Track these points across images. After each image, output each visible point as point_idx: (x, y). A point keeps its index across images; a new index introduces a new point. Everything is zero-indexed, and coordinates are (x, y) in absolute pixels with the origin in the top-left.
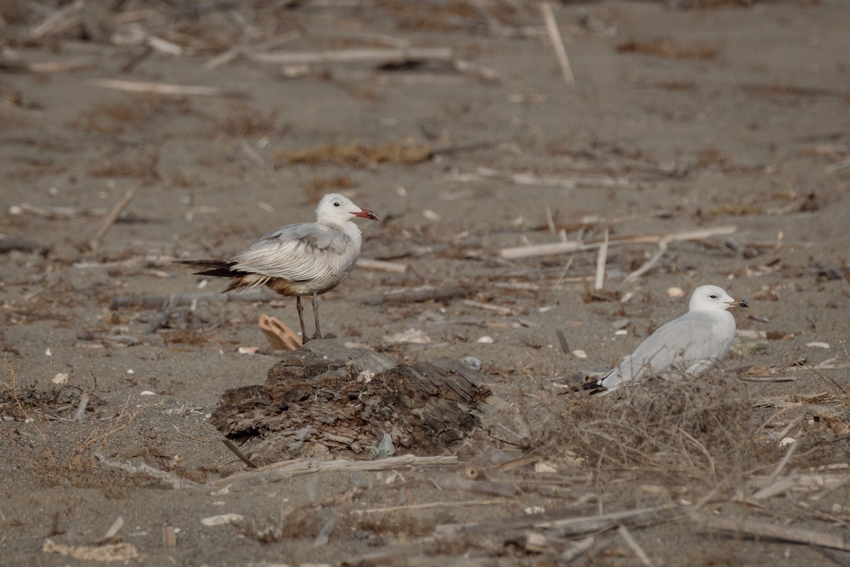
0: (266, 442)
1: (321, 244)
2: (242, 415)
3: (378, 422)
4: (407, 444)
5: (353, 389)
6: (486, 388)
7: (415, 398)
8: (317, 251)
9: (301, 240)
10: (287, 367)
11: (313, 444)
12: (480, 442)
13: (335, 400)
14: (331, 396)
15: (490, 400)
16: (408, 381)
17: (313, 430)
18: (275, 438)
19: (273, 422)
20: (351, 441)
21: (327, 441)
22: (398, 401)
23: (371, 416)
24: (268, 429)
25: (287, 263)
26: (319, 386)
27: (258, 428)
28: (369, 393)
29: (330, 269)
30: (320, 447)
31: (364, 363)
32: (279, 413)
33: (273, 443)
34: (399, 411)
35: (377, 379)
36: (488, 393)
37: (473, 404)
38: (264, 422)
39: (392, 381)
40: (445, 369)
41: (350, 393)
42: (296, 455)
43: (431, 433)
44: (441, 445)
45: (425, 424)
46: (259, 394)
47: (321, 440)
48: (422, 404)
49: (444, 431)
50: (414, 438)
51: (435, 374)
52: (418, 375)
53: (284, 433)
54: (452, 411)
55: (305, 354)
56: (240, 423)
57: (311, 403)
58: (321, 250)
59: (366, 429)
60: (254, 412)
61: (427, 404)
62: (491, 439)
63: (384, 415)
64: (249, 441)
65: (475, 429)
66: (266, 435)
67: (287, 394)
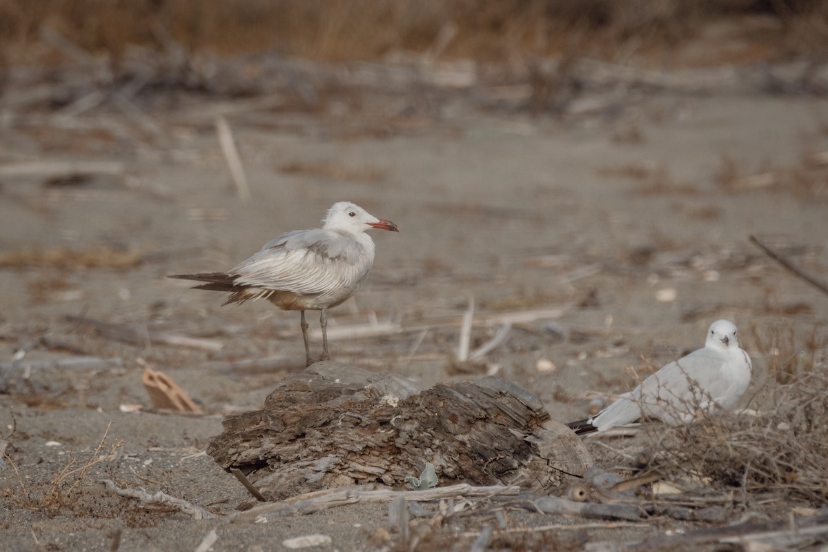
0: (277, 474)
1: (332, 253)
2: (246, 444)
3: (416, 450)
4: (452, 475)
5: (384, 413)
6: (543, 411)
7: (459, 423)
8: (328, 261)
9: (310, 248)
10: (291, 393)
11: (337, 476)
12: (537, 472)
13: (363, 425)
14: (359, 421)
15: (547, 424)
16: (449, 403)
17: (337, 459)
18: (288, 470)
19: (286, 451)
20: (382, 471)
21: (354, 472)
22: (439, 426)
23: (407, 443)
24: (279, 460)
25: (295, 275)
26: (342, 409)
27: (266, 459)
28: (404, 417)
29: (342, 280)
30: (346, 479)
31: (386, 386)
32: (292, 441)
33: (286, 475)
34: (442, 438)
35: (411, 402)
36: (546, 417)
37: (528, 429)
38: (275, 452)
39: (431, 404)
40: (493, 389)
41: (381, 418)
42: (318, 486)
43: (480, 462)
44: (492, 477)
45: (472, 452)
46: (270, 419)
47: (346, 471)
48: (467, 430)
49: (495, 460)
50: (460, 468)
51: (481, 395)
52: (461, 397)
53: (300, 464)
54: (504, 437)
55: (312, 378)
56: (243, 454)
57: (333, 429)
58: (332, 259)
59: (400, 458)
60: (262, 440)
61: (473, 429)
62: (550, 469)
63: (423, 442)
64: (252, 474)
65: (531, 457)
66: (275, 466)
67: (304, 420)
